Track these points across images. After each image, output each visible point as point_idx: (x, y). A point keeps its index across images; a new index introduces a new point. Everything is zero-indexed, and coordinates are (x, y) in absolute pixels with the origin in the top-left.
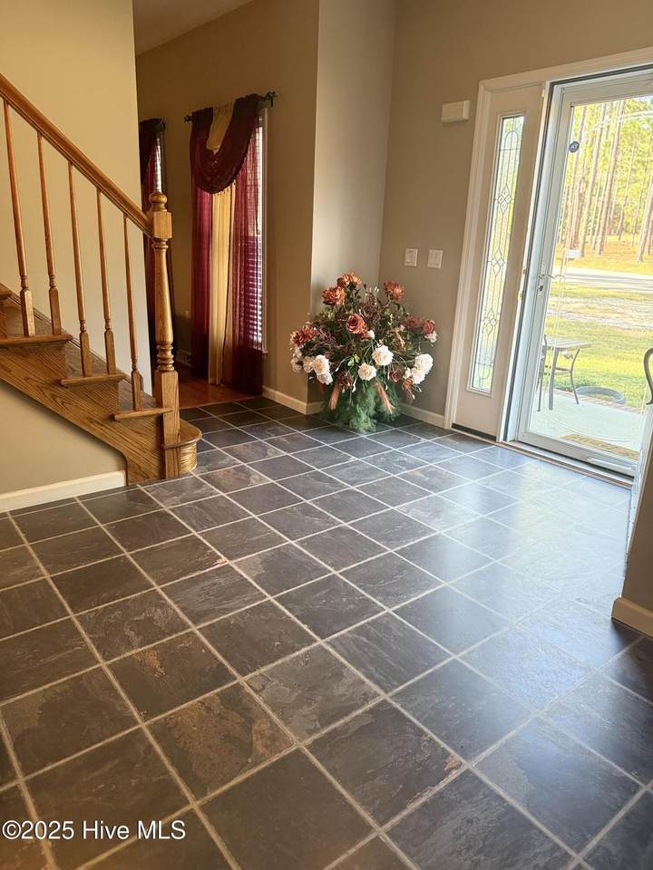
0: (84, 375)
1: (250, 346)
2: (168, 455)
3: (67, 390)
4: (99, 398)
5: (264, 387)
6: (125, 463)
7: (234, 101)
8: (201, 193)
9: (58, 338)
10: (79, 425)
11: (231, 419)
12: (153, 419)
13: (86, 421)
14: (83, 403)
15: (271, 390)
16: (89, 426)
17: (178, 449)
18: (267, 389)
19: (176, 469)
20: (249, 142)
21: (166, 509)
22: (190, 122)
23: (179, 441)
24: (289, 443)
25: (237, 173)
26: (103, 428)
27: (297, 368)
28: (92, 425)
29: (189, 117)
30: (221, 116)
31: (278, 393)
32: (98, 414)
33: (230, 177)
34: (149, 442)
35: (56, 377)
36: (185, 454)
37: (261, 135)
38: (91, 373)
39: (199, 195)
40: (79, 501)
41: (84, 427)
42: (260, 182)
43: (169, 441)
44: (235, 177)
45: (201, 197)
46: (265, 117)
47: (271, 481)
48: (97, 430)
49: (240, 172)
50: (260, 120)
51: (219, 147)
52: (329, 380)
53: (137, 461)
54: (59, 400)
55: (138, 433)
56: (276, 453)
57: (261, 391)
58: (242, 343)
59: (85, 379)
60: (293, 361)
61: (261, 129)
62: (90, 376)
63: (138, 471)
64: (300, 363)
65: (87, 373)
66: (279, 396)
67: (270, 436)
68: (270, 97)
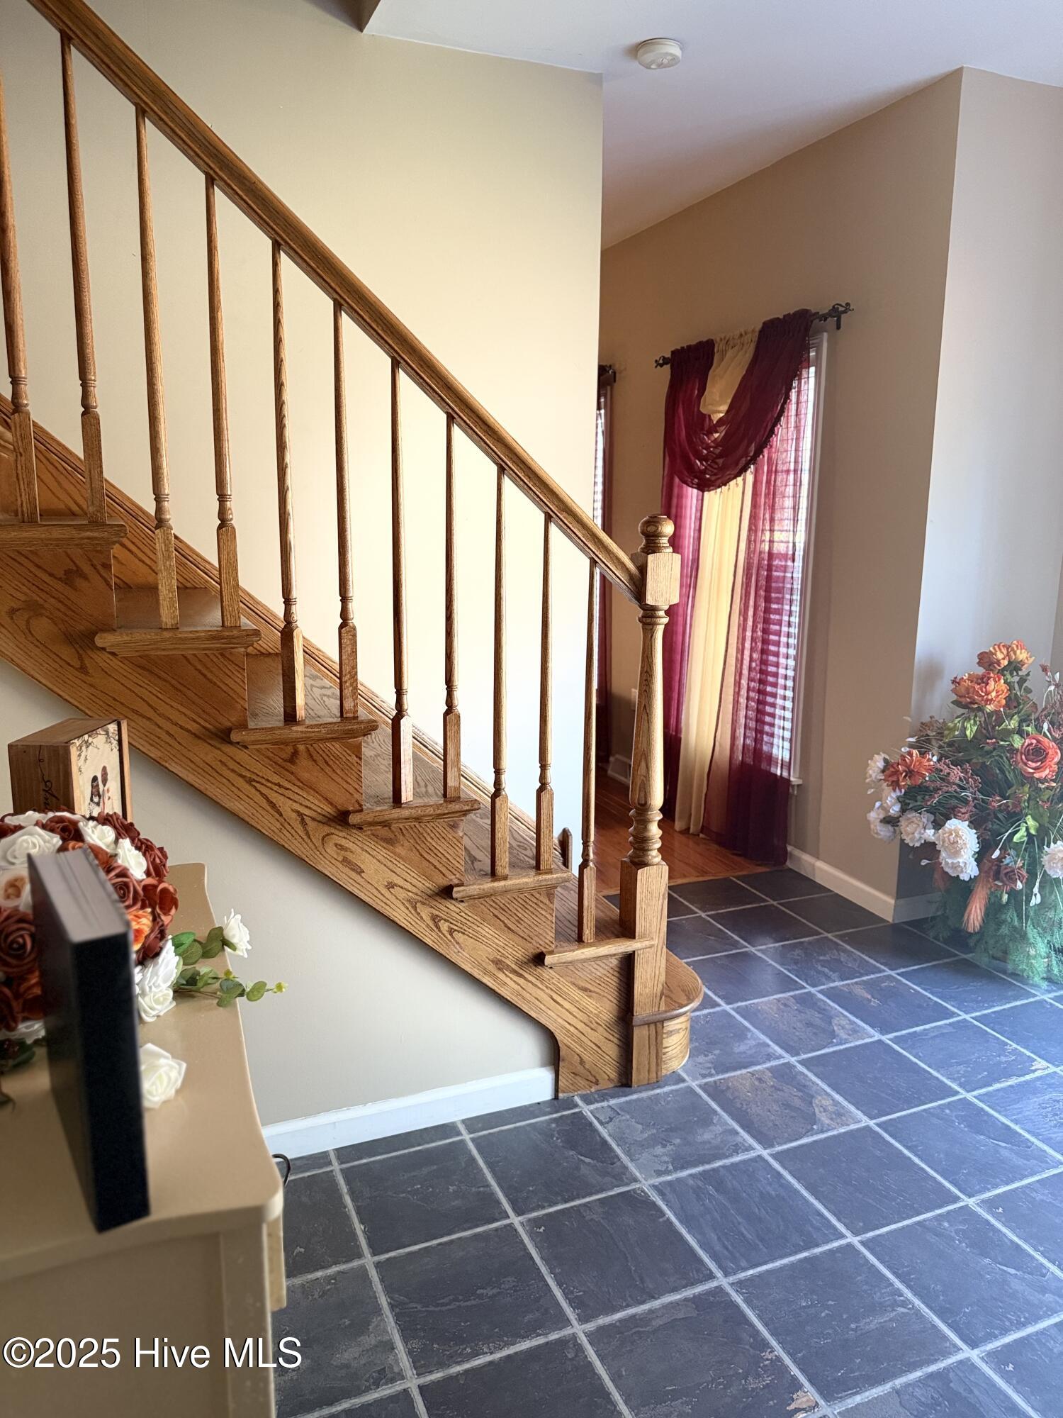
0: (493, 874)
1: (764, 766)
2: (639, 1035)
3: (461, 906)
4: (519, 920)
5: (789, 848)
6: (554, 1055)
7: (759, 326)
8: (680, 488)
9: (455, 807)
10: (476, 973)
11: (733, 921)
12: (614, 962)
13: (492, 967)
14: (487, 931)
15: (806, 857)
16: (495, 978)
17: (657, 1024)
18: (797, 852)
19: (654, 1068)
20: (787, 397)
21: (645, 1184)
22: (667, 368)
23: (663, 1008)
24: (874, 1003)
25: (759, 452)
26: (521, 981)
27: (884, 832)
28: (501, 975)
29: (664, 358)
30: (730, 353)
31: (820, 864)
32: (515, 952)
33: (743, 461)
34: (604, 1007)
35: (444, 882)
36: (670, 1033)
37: (812, 381)
38: (507, 871)
39: (676, 491)
40: (467, 1137)
41: (487, 980)
42: (806, 466)
43: (642, 1009)
44: (753, 460)
45: (680, 496)
46: (822, 348)
47: (866, 1121)
48: (509, 986)
49: (766, 452)
50: (812, 354)
51: (725, 408)
52: (970, 870)
53: (578, 1049)
54: (444, 926)
55: (585, 990)
56: (855, 1031)
57: (785, 855)
58: (749, 760)
59: (496, 884)
60: (875, 816)
61: (812, 370)
62: (505, 878)
63: (580, 1068)
64: (890, 821)
65: (499, 870)
66: (823, 871)
67: (829, 979)
68: (837, 313)
